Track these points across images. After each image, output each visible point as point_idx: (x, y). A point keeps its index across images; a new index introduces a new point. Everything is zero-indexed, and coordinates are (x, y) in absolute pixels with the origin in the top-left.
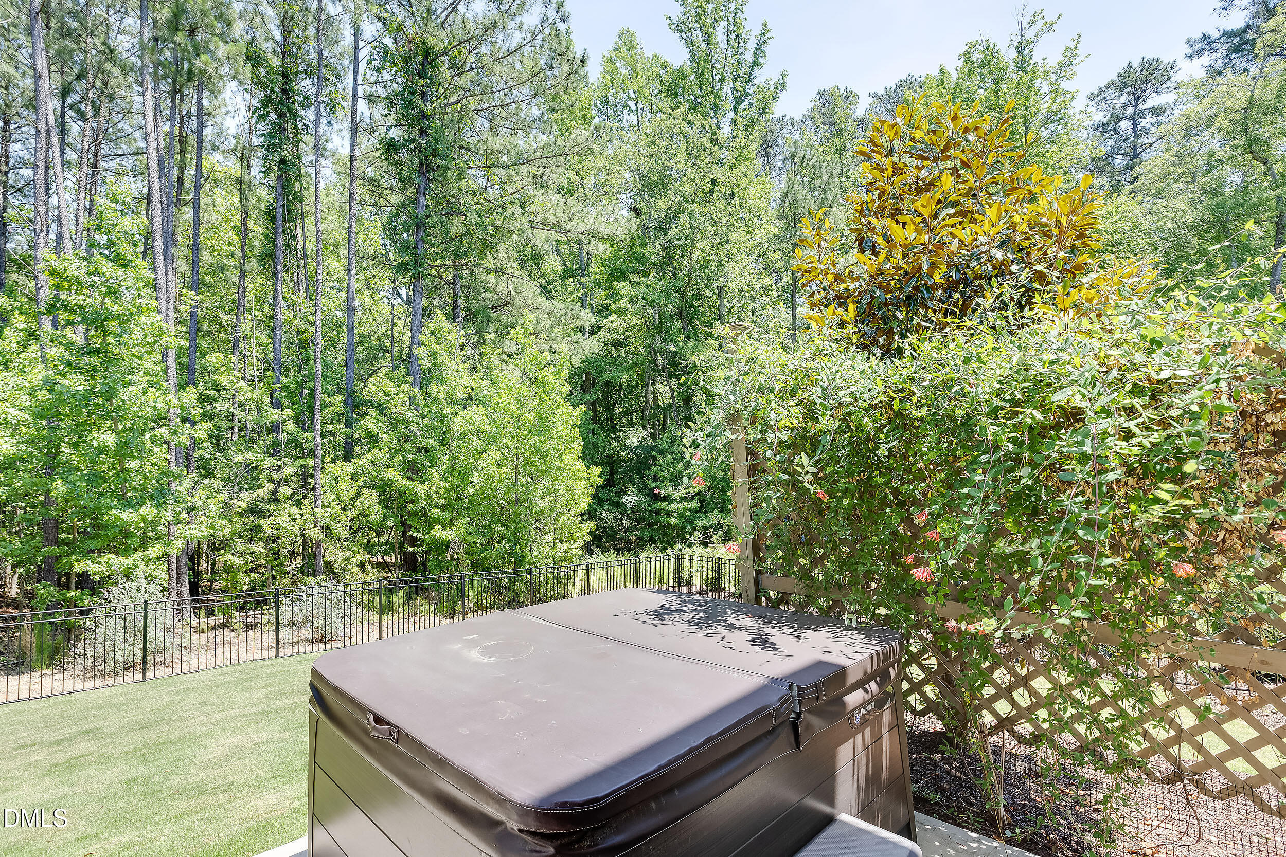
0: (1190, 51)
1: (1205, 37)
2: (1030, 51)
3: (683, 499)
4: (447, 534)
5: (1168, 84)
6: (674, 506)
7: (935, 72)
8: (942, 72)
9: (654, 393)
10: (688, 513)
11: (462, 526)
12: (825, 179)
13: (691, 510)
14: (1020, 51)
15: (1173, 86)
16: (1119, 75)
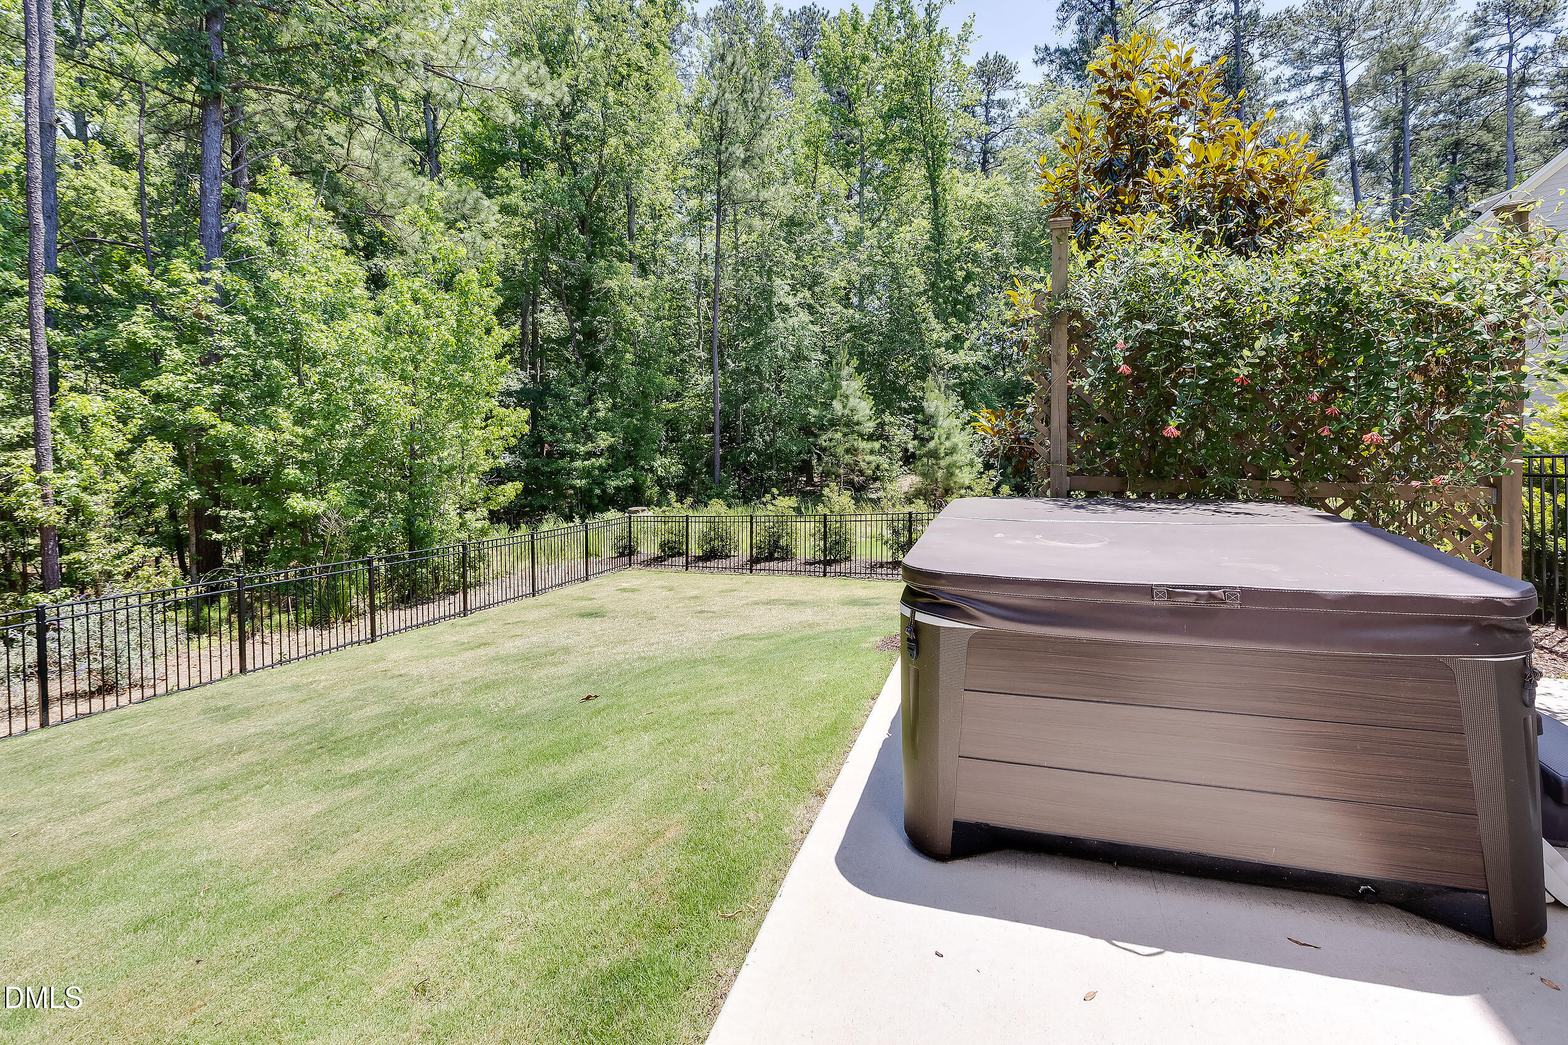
0: (1037, 58)
1: (1047, 48)
2: (938, 16)
3: (589, 455)
4: (314, 506)
5: (1011, 82)
6: (578, 464)
7: (848, 10)
8: (855, 10)
9: (534, 324)
10: (597, 472)
11: (337, 494)
12: (757, 95)
13: (600, 468)
14: (929, 14)
15: (1014, 85)
16: (979, 63)
